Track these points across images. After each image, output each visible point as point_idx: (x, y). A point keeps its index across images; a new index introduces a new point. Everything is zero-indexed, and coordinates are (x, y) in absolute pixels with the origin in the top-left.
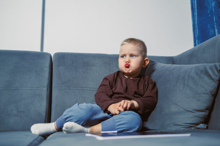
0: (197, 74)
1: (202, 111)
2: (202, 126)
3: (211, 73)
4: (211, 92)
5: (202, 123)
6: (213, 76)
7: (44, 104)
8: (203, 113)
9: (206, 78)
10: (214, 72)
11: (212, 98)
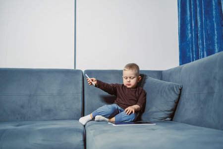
0: (169, 89)
1: (169, 111)
2: (168, 119)
3: (175, 90)
4: (175, 101)
5: (168, 117)
6: (176, 92)
7: (80, 104)
8: (170, 112)
9: (173, 93)
10: (177, 90)
11: (175, 104)
